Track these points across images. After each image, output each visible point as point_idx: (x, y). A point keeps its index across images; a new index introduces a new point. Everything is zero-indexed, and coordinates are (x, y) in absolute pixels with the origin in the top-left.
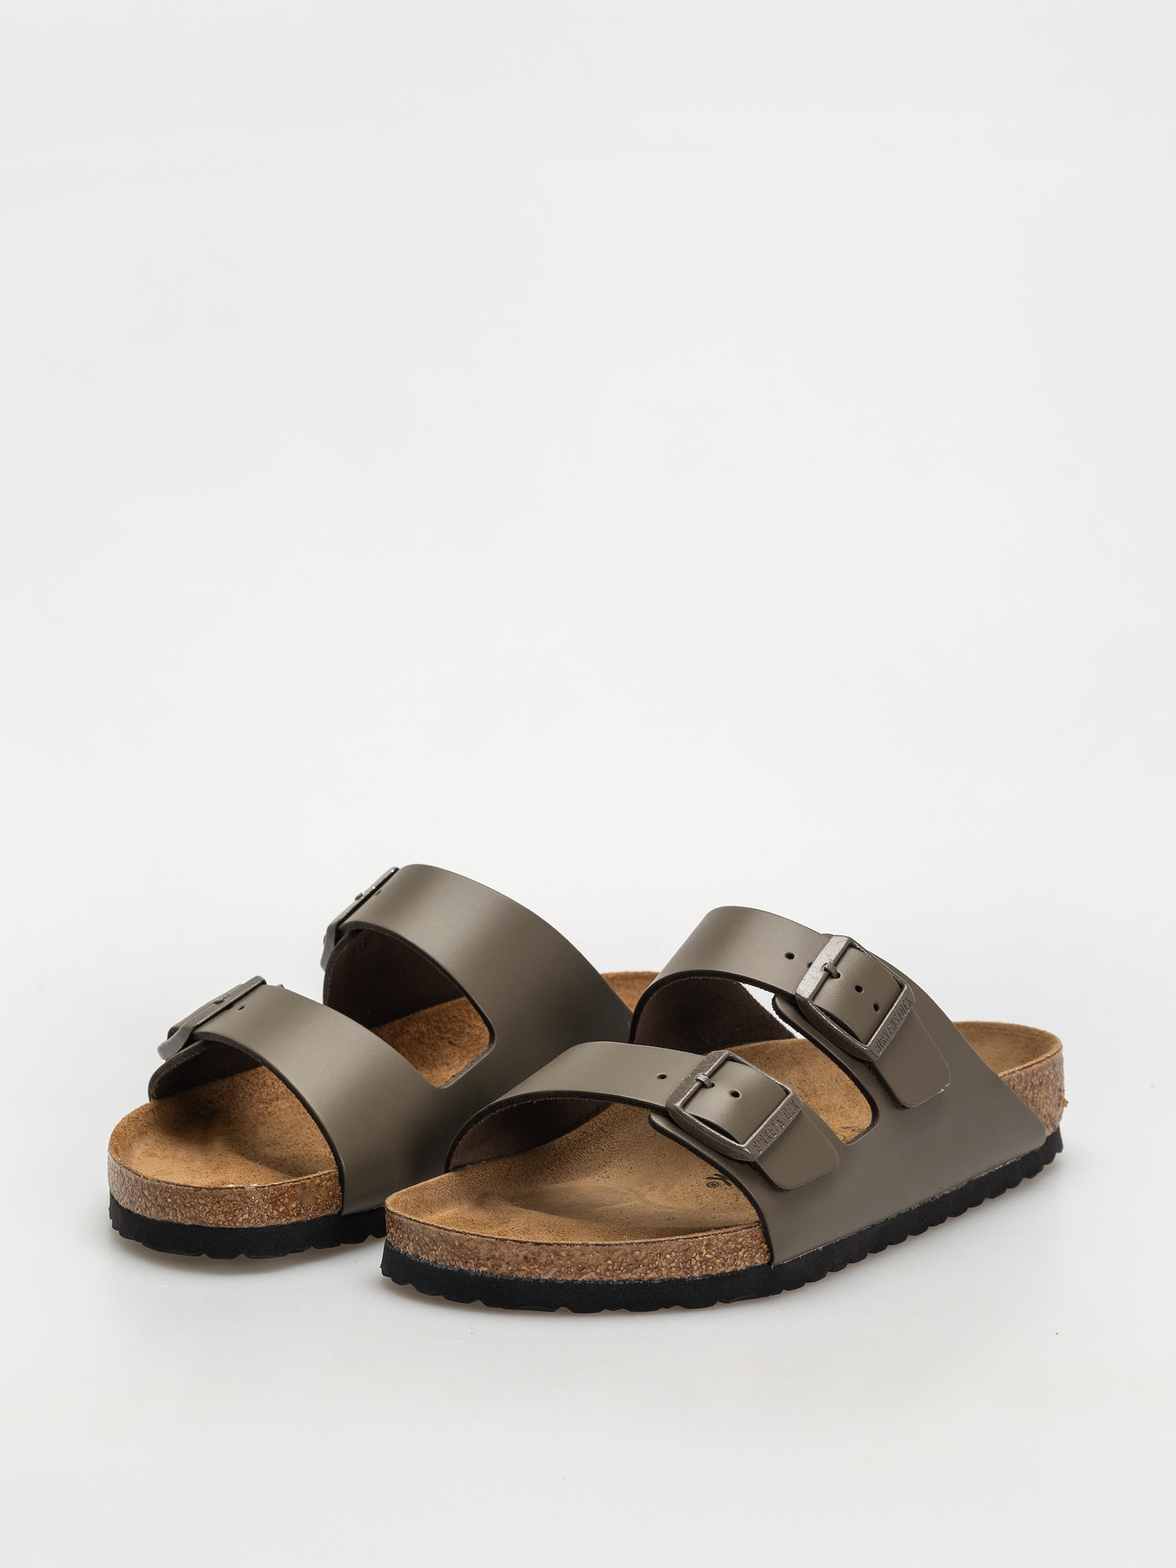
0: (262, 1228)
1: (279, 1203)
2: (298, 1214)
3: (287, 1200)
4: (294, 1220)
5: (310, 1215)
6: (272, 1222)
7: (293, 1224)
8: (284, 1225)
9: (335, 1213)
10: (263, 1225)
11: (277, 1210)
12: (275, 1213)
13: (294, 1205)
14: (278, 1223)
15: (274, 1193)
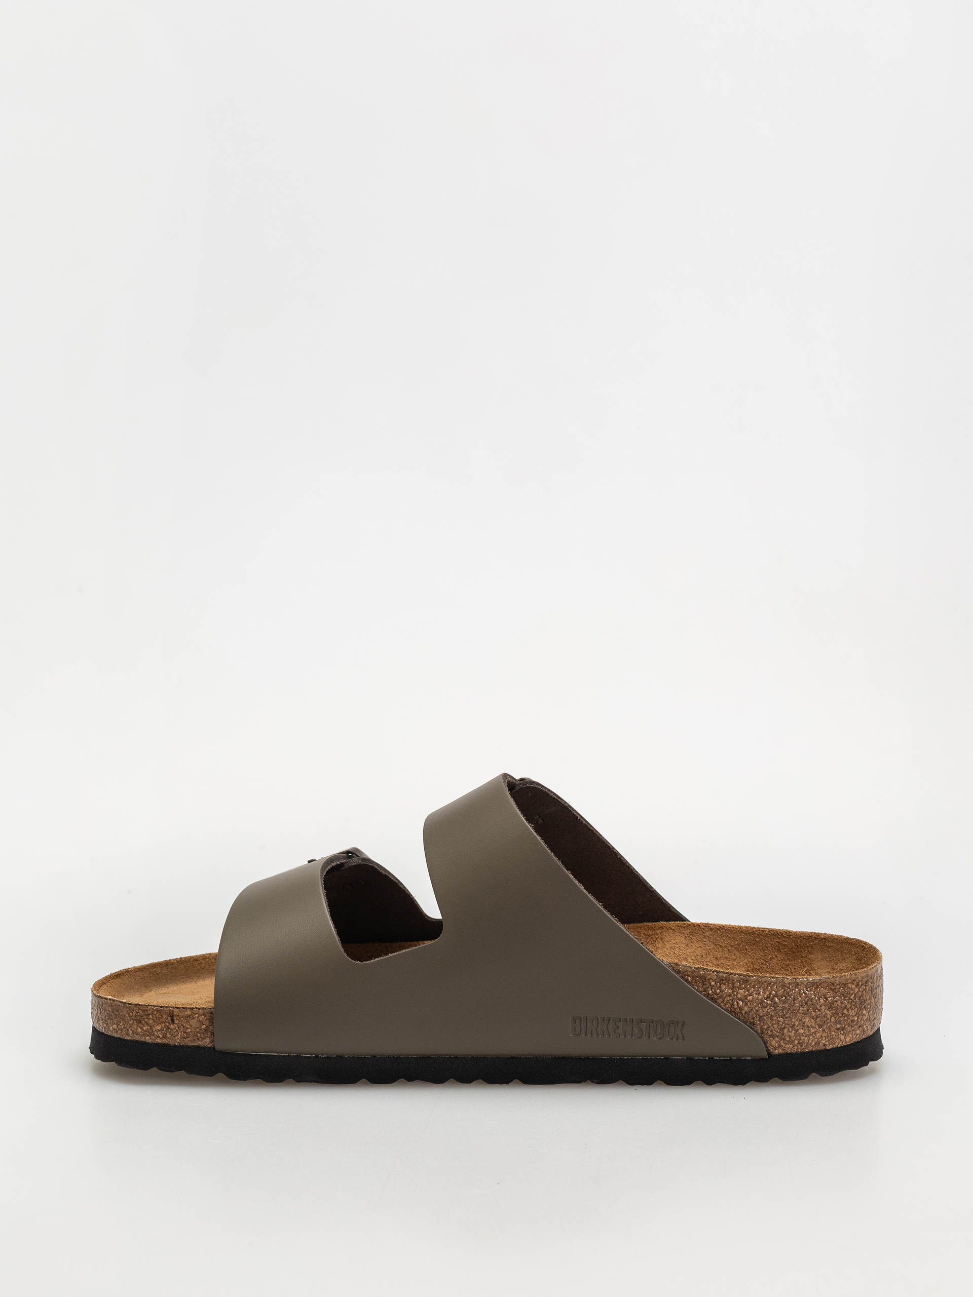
0: (127, 1040)
1: (143, 1021)
2: (163, 1037)
3: (151, 1021)
4: (159, 1041)
5: (178, 1041)
6: (137, 1038)
7: (158, 1044)
8: (148, 1043)
9: (209, 1046)
10: (129, 1038)
11: (141, 1028)
12: (139, 1030)
13: (159, 1028)
14: (143, 1039)
15: (139, 1012)
